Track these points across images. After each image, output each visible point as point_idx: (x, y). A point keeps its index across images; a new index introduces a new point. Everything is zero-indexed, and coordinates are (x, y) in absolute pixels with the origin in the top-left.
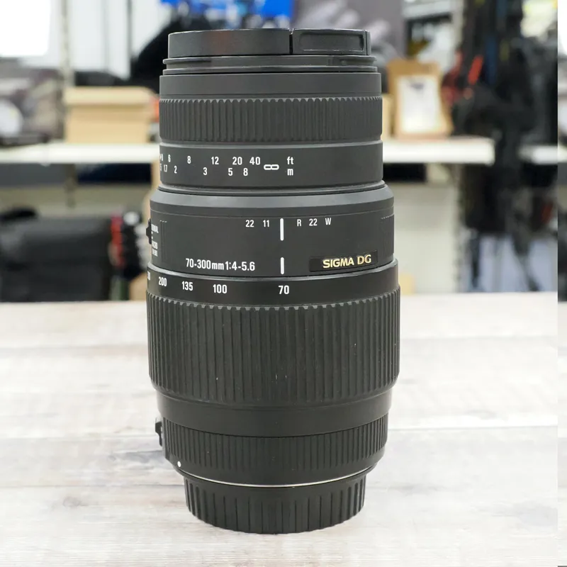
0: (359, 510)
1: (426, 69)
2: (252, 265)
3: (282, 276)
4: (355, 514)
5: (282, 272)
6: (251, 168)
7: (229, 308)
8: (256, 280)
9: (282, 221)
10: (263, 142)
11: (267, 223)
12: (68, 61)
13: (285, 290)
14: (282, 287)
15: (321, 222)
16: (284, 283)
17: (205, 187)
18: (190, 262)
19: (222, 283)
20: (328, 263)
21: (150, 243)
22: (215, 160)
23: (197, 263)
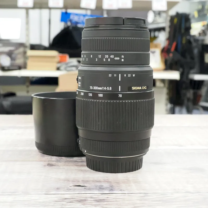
0: (141, 168)
2: (111, 88)
3: (120, 92)
4: (139, 169)
5: (120, 90)
6: (111, 59)
7: (103, 101)
8: (112, 93)
9: (120, 75)
10: (115, 51)
11: (115, 75)
12: (28, 41)
13: (120, 96)
14: (119, 95)
15: (132, 75)
16: (120, 94)
17: (96, 64)
18: (91, 88)
19: (101, 93)
20: (134, 88)
21: (78, 83)
22: (100, 56)
23: (93, 88)
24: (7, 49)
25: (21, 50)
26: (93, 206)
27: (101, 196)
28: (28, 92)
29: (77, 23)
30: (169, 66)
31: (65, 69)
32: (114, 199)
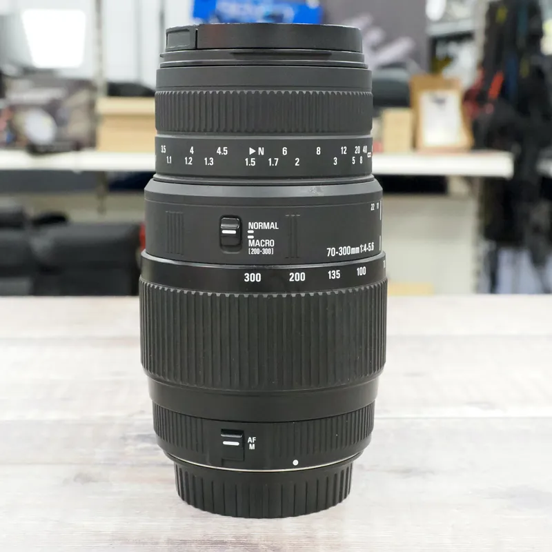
1: (449, 85)
12: (101, 72)
28: (102, 210)
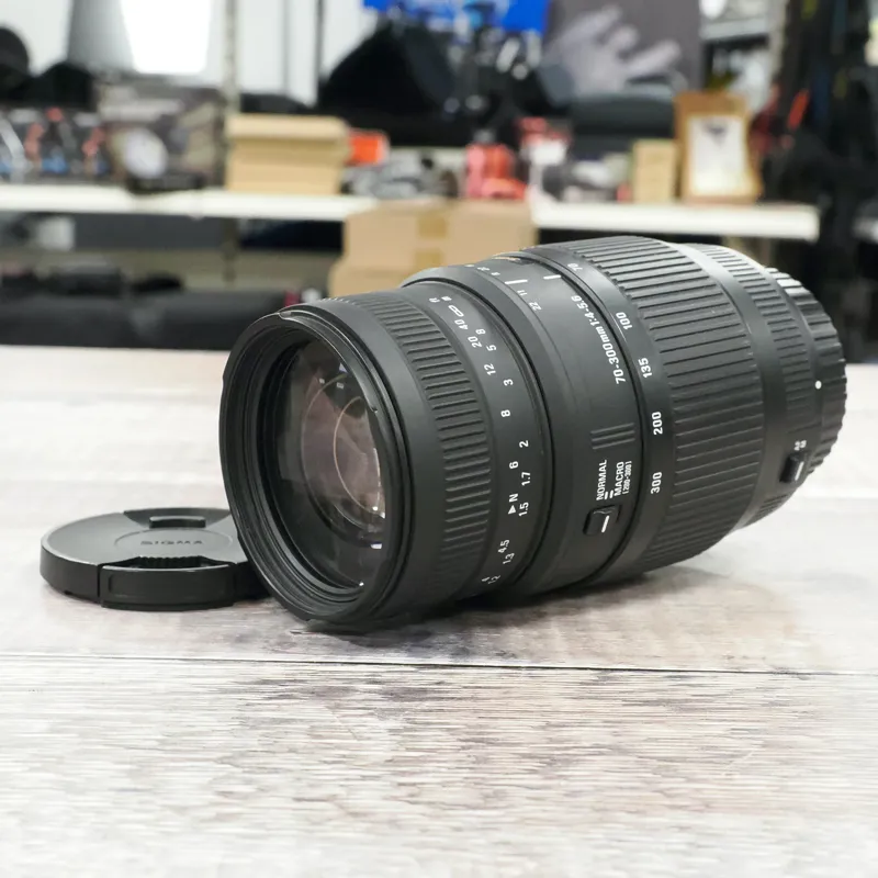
12: (232, 78)
24: (151, 109)
25: (206, 113)
26: (372, 714)
27: (416, 676)
28: (230, 276)
29: (424, 14)
30: (776, 186)
31: (374, 191)
32: (465, 687)
